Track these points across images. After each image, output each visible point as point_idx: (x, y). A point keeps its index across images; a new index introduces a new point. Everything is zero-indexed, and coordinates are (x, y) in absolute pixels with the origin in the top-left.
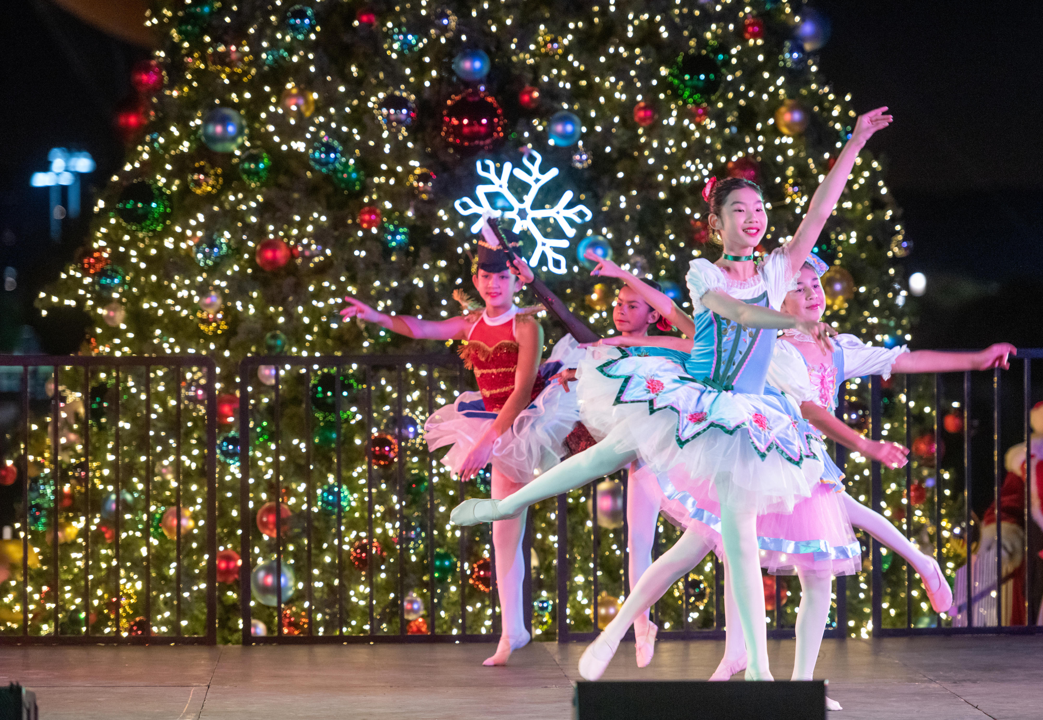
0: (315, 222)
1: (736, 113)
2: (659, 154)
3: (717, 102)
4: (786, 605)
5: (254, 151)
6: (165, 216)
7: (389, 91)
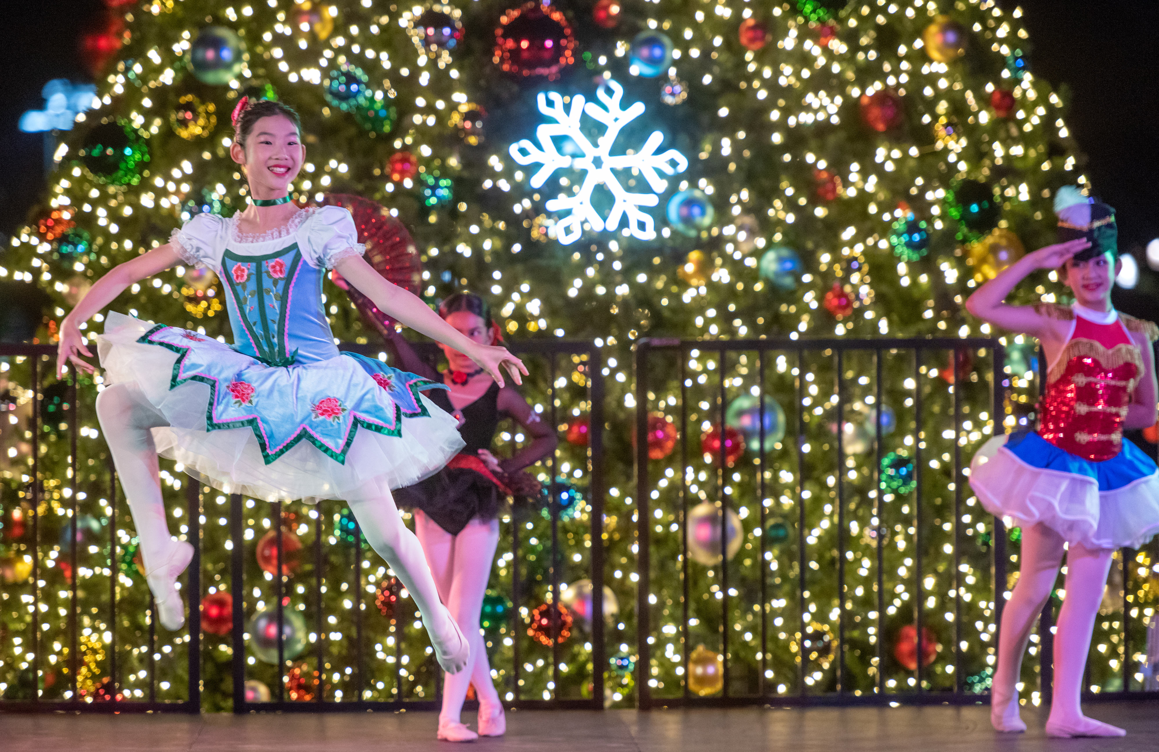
0: (333, 173)
1: (872, 33)
2: (771, 85)
3: (847, 18)
4: (936, 662)
5: (255, 83)
6: (141, 166)
7: (428, 5)
